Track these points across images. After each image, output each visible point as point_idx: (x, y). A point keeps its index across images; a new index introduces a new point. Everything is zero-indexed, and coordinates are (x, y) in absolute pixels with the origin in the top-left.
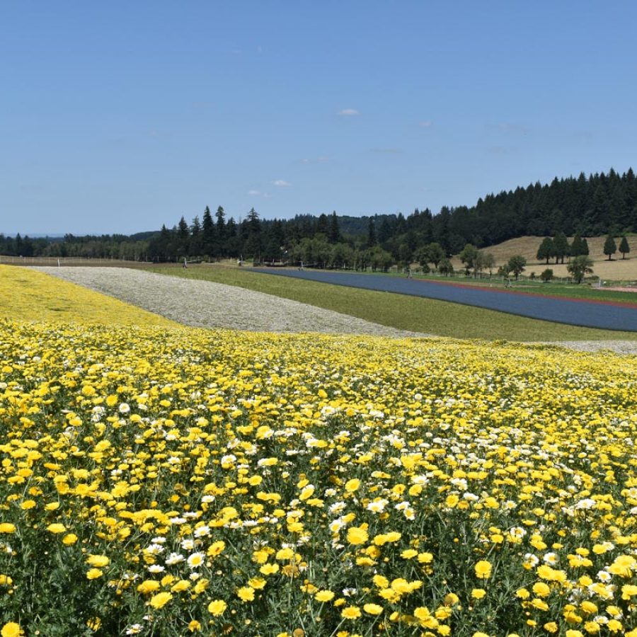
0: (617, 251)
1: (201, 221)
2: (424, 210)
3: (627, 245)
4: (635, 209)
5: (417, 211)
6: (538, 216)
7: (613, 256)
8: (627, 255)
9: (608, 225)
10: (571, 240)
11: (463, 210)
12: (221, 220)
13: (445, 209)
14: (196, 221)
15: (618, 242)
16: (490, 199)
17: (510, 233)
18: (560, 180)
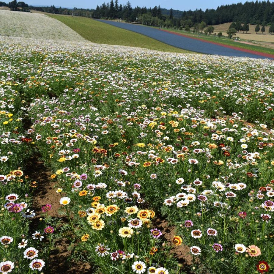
0: (260, 31)
1: (110, 4)
2: (200, 9)
3: (264, 29)
4: (273, 16)
5: (197, 9)
6: (238, 15)
7: (258, 33)
8: (264, 33)
9: (262, 21)
10: (242, 25)
11: (212, 10)
12: (117, 5)
13: (207, 10)
14: (108, 4)
15: (261, 27)
16: (222, 7)
17: (226, 20)
18: (248, 2)
